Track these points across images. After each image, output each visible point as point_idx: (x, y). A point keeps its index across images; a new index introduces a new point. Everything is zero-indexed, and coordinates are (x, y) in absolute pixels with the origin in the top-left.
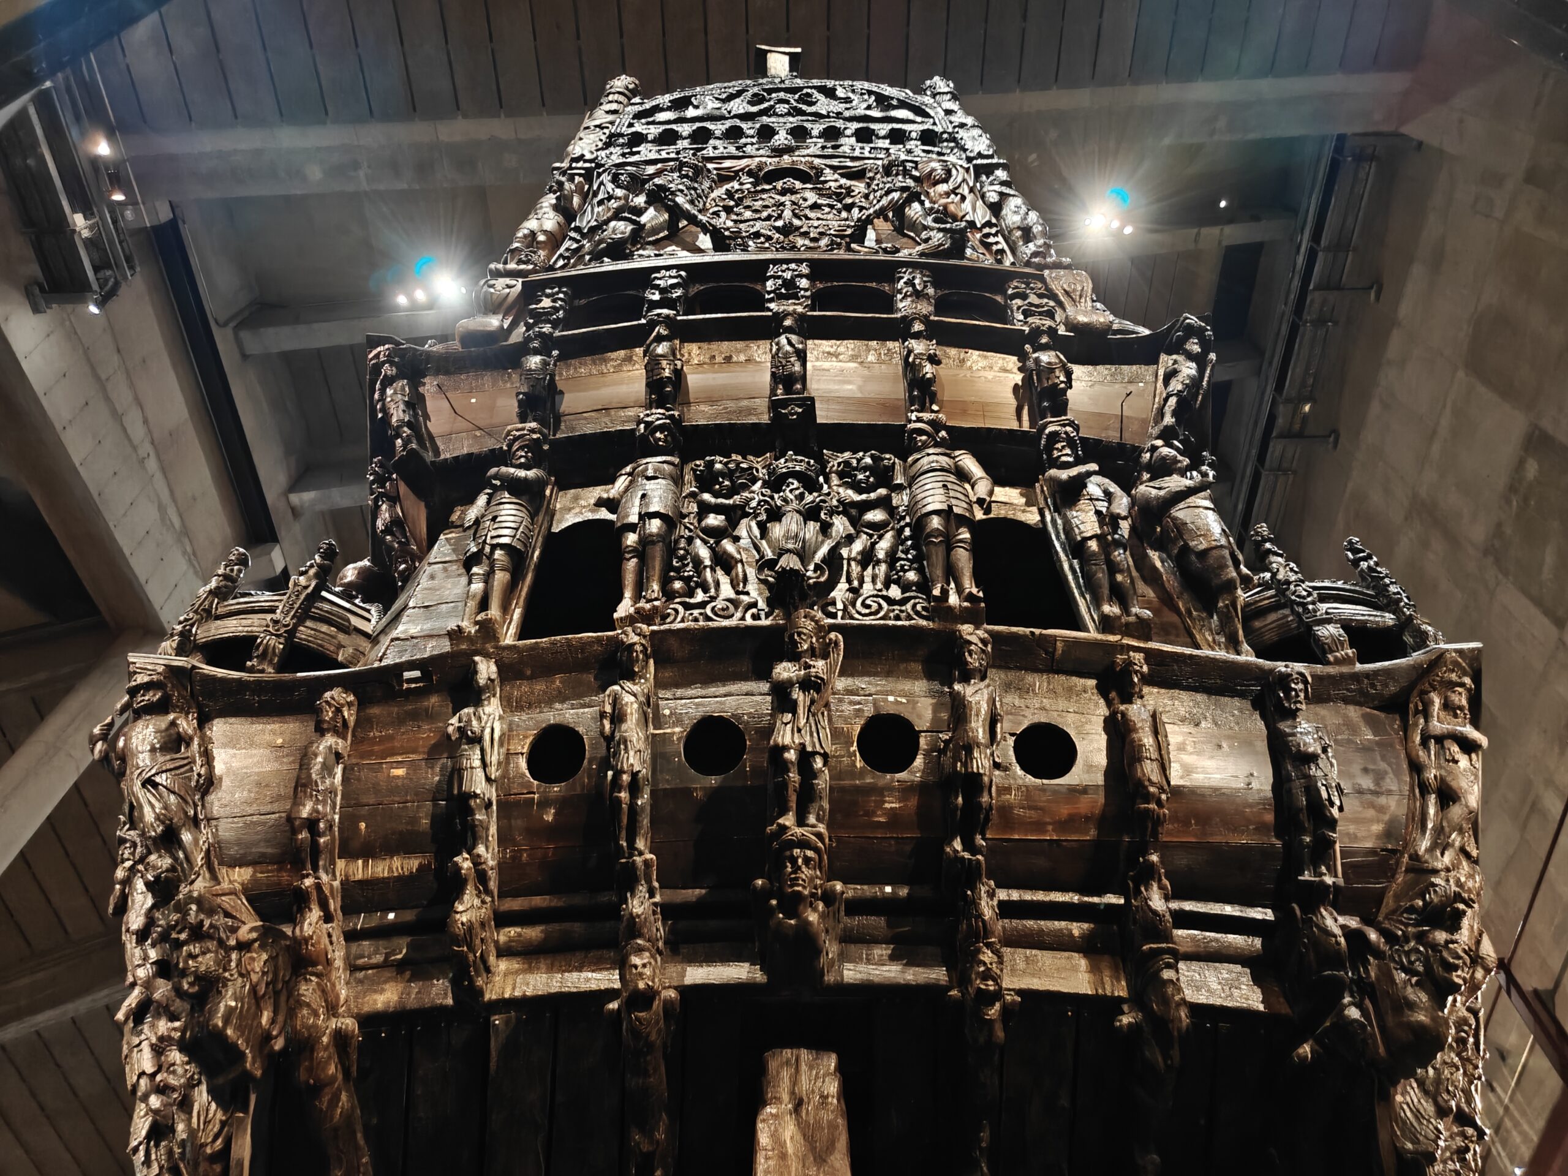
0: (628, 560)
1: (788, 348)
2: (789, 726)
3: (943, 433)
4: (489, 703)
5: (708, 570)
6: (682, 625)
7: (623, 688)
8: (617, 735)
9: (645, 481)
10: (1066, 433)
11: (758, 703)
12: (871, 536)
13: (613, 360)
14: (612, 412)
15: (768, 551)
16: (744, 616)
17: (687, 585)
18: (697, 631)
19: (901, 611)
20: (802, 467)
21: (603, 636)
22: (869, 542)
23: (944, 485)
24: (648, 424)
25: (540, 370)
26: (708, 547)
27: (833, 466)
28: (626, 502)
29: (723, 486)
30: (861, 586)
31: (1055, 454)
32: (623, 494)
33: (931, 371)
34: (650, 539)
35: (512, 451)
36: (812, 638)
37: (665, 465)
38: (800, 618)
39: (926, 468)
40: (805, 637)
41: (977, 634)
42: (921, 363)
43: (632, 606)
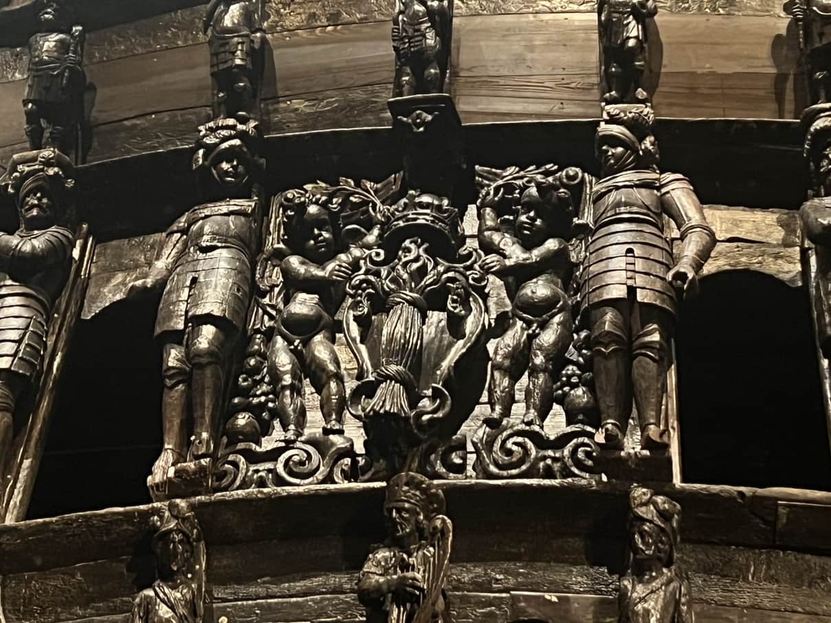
0: (171, 388)
1: (417, 7)
3: (648, 143)
5: (288, 392)
6: (241, 493)
7: (156, 594)
9: (201, 256)
11: (349, 606)
12: (529, 324)
13: (166, 27)
14: (166, 118)
15: (368, 364)
16: (331, 472)
17: (258, 417)
18: (261, 503)
19: (555, 459)
20: (427, 217)
21: (133, 512)
22: (526, 333)
23: (630, 251)
24: (209, 149)
25: (58, 59)
26: (291, 350)
27: (488, 193)
28: (170, 292)
29: (321, 241)
30: (507, 412)
31: (823, 166)
32: (170, 272)
33: (634, 33)
34: (196, 360)
35: (22, 194)
36: (418, 514)
37: (232, 218)
38: (397, 486)
39: (609, 214)
40: (406, 516)
41: (655, 504)
42: (620, 20)
43: (172, 465)
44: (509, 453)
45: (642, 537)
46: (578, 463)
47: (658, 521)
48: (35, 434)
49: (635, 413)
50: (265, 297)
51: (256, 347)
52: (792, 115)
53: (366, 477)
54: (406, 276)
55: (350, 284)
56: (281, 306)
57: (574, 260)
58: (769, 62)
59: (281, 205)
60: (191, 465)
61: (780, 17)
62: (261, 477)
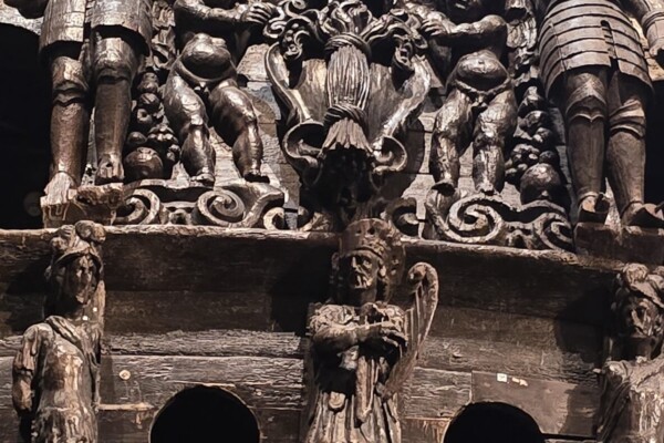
0: (65, 105)
5: (198, 133)
7: (56, 329)
8: (45, 410)
11: (280, 370)
12: (473, 97)
16: (261, 220)
17: (163, 156)
18: (183, 241)
19: (527, 232)
21: (20, 237)
22: (470, 106)
23: (604, 23)
26: (196, 92)
30: (456, 182)
34: (106, 73)
36: (381, 267)
38: (360, 232)
40: (369, 266)
43: (71, 187)
44: (472, 220)
45: (640, 315)
46: (552, 237)
47: (656, 300)
51: (151, 85)
53: (307, 227)
54: (348, 20)
55: (269, 29)
56: (173, 48)
60: (100, 189)
62: (180, 214)
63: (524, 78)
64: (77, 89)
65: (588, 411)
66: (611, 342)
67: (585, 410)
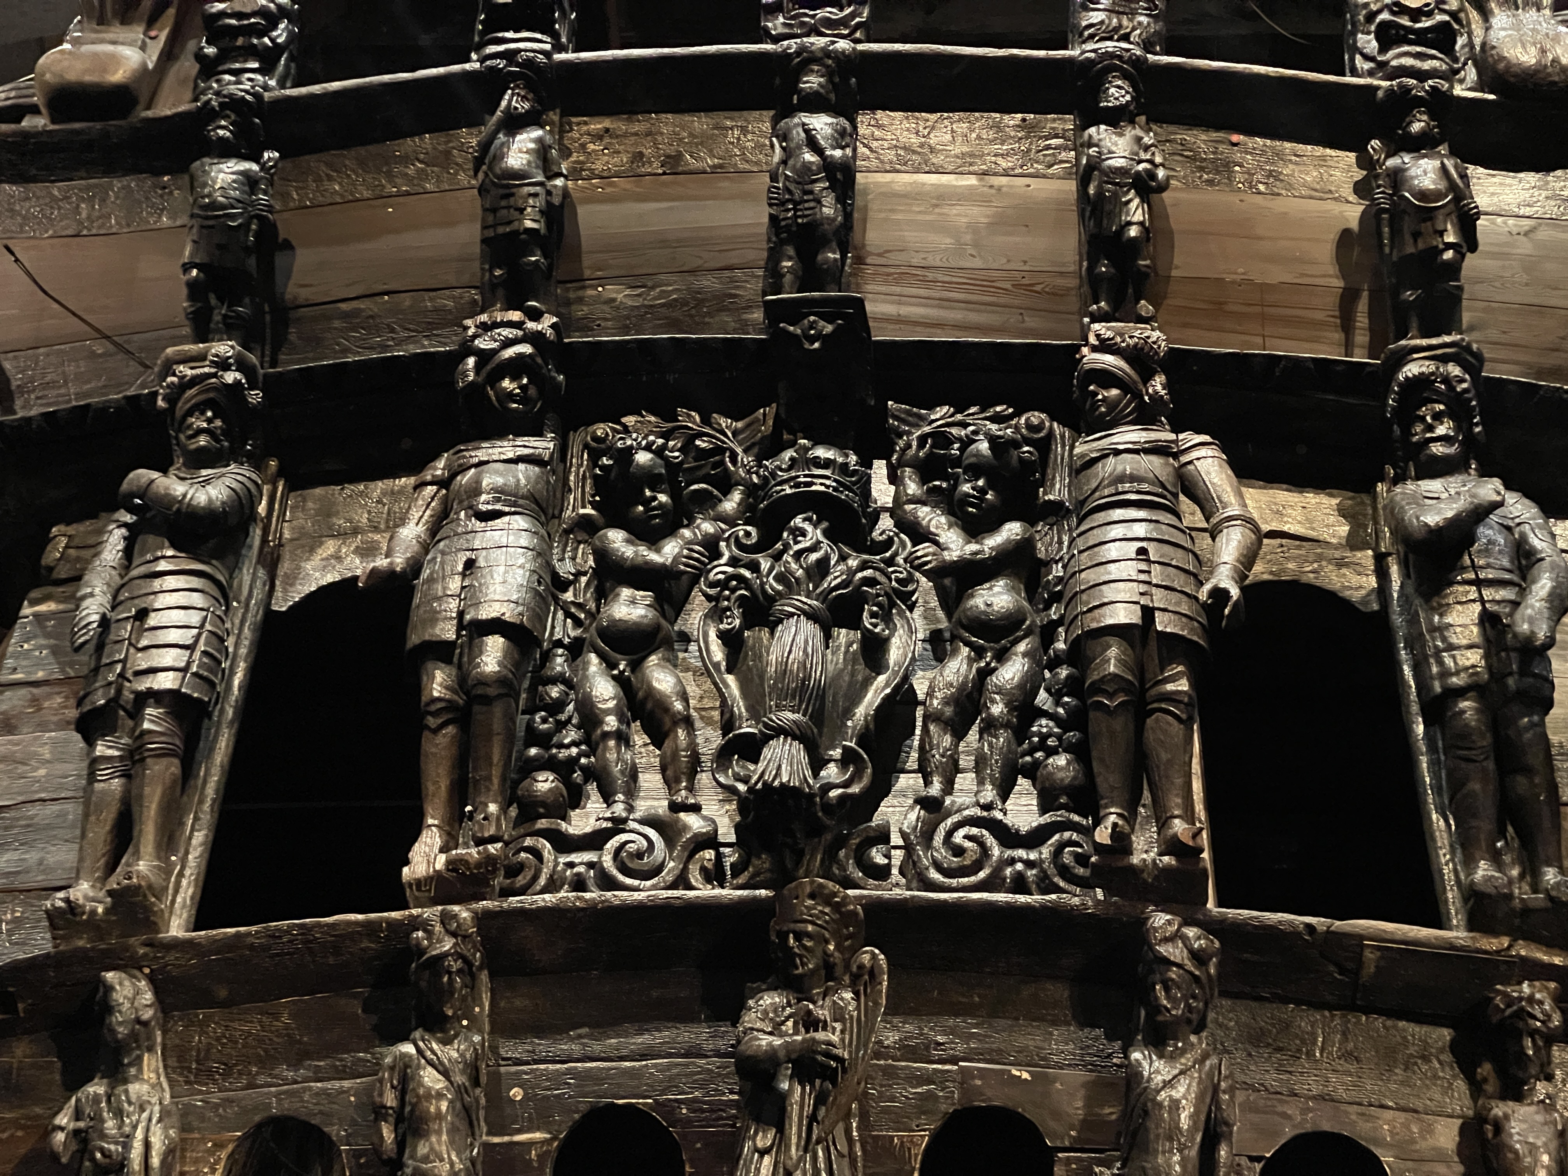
0: (436, 731)
1: (809, 157)
2: (767, 1159)
3: (1158, 384)
4: (140, 1070)
5: (612, 743)
6: (549, 898)
7: (419, 1051)
8: (409, 1163)
9: (478, 525)
10: (1446, 380)
11: (712, 1076)
12: (979, 652)
13: (406, 160)
14: (406, 300)
15: (740, 707)
16: (685, 870)
17: (566, 780)
18: (581, 914)
19: (1029, 864)
20: (828, 482)
21: (379, 922)
22: (975, 666)
23: (1142, 551)
24: (484, 357)
25: (239, 201)
26: (614, 678)
27: (909, 446)
28: (431, 580)
29: (655, 509)
30: (949, 787)
31: (1416, 434)
32: (426, 548)
33: (1138, 217)
34: (479, 691)
35: (179, 413)
36: (827, 942)
37: (521, 466)
38: (797, 898)
39: (1106, 492)
40: (809, 944)
41: (1185, 939)
42: (1116, 196)
43: (441, 851)
44: (959, 851)
45: (1167, 989)
46: (1064, 872)
47: (1189, 965)
48: (210, 791)
49: (1146, 794)
50: (565, 590)
51: (559, 669)
52: (1366, 351)
53: (741, 880)
54: (800, 573)
55: (706, 578)
56: (592, 605)
57: (1041, 555)
58: (1332, 269)
59: (586, 446)
60: (474, 852)
61: (1348, 202)
62: (578, 874)
63: (1054, 613)
64: (450, 706)
65: (1111, 1112)
66: (1143, 1013)
67: (1107, 1111)
